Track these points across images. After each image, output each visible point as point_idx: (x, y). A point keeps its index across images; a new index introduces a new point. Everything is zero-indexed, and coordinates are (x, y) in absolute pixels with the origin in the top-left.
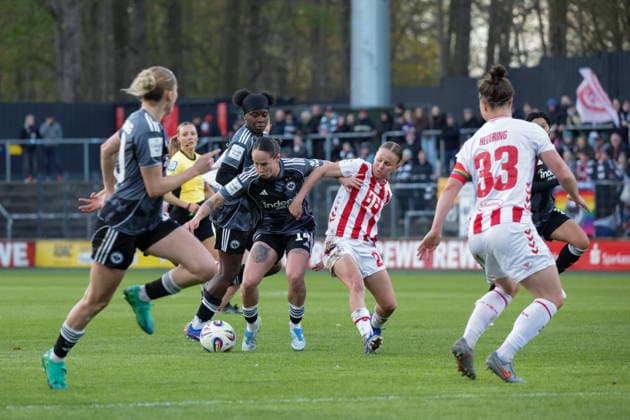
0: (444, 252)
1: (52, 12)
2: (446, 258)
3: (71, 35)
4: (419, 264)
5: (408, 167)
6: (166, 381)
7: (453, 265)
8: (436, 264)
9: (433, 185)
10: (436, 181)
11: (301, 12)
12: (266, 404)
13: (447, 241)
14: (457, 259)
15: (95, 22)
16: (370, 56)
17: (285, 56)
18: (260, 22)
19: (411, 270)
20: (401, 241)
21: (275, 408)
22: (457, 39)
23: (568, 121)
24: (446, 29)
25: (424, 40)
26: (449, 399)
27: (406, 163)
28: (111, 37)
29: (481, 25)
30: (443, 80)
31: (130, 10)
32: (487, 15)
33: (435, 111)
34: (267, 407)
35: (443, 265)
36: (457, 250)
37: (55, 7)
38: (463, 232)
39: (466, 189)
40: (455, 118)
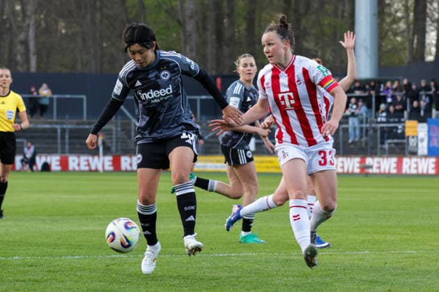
0: (409, 164)
1: (179, 22)
2: (410, 167)
3: (190, 35)
4: (394, 171)
5: (384, 114)
6: (233, 241)
7: (414, 171)
8: (404, 171)
9: (402, 124)
10: (404, 122)
11: (326, 22)
12: (292, 255)
13: (410, 158)
14: (417, 168)
15: (205, 28)
16: (366, 48)
17: (316, 48)
18: (302, 28)
19: (389, 175)
20: (383, 158)
21: (296, 258)
22: (418, 39)
24: (411, 33)
25: (399, 39)
26: (400, 253)
27: (383, 112)
28: (214, 37)
29: (432, 31)
30: (409, 63)
31: (225, 21)
32: (436, 24)
33: (405, 82)
34: (292, 257)
35: (408, 172)
36: (416, 163)
37: (181, 19)
38: (420, 152)
39: (422, 127)
40: (417, 85)
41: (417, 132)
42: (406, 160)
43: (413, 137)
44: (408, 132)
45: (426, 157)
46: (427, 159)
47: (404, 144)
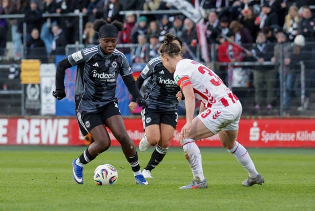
0: (26, 130)
2: (28, 134)
4: (3, 140)
7: (35, 141)
8: (19, 141)
9: (16, 66)
13: (29, 119)
14: (39, 135)
23: (145, 6)
35: (26, 141)
36: (39, 127)
38: (44, 110)
39: (48, 70)
40: (37, 3)
41: (40, 77)
42: (21, 123)
43: (33, 86)
44: (26, 78)
45: (53, 117)
46: (56, 121)
47: (19, 96)
